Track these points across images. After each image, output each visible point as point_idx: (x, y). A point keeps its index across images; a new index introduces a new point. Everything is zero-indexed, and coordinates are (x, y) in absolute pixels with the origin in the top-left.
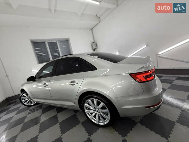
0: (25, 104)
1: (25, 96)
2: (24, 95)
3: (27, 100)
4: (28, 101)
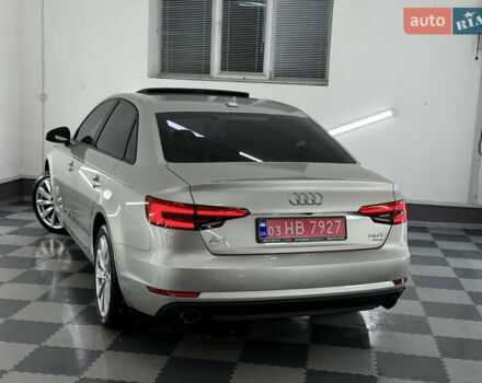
0: (41, 214)
1: (46, 189)
2: (46, 181)
3: (48, 202)
4: (50, 209)
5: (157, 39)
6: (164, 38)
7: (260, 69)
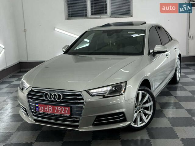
6: (68, 4)
7: (106, 13)
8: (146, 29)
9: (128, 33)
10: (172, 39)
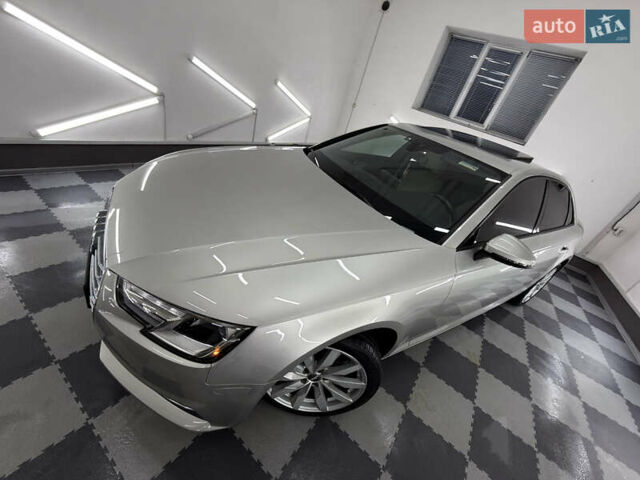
5: (427, 85)
6: (431, 86)
7: (482, 122)
8: (514, 175)
9: (460, 163)
10: (572, 222)
